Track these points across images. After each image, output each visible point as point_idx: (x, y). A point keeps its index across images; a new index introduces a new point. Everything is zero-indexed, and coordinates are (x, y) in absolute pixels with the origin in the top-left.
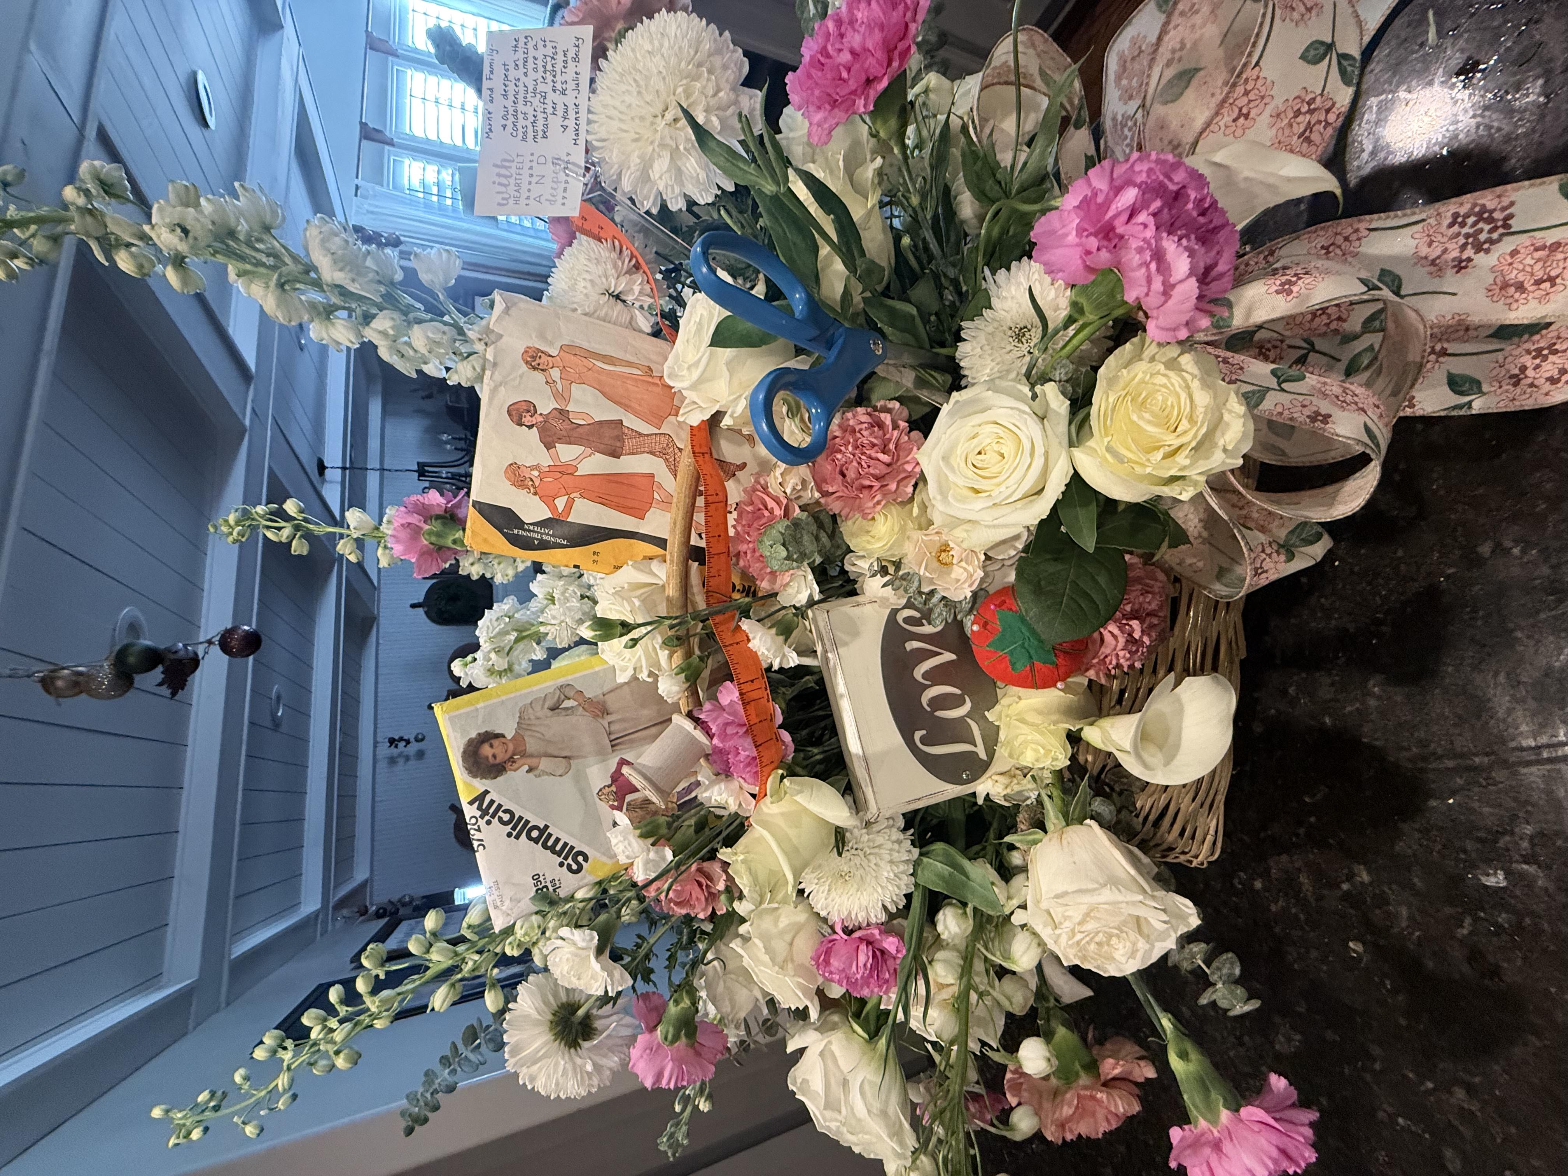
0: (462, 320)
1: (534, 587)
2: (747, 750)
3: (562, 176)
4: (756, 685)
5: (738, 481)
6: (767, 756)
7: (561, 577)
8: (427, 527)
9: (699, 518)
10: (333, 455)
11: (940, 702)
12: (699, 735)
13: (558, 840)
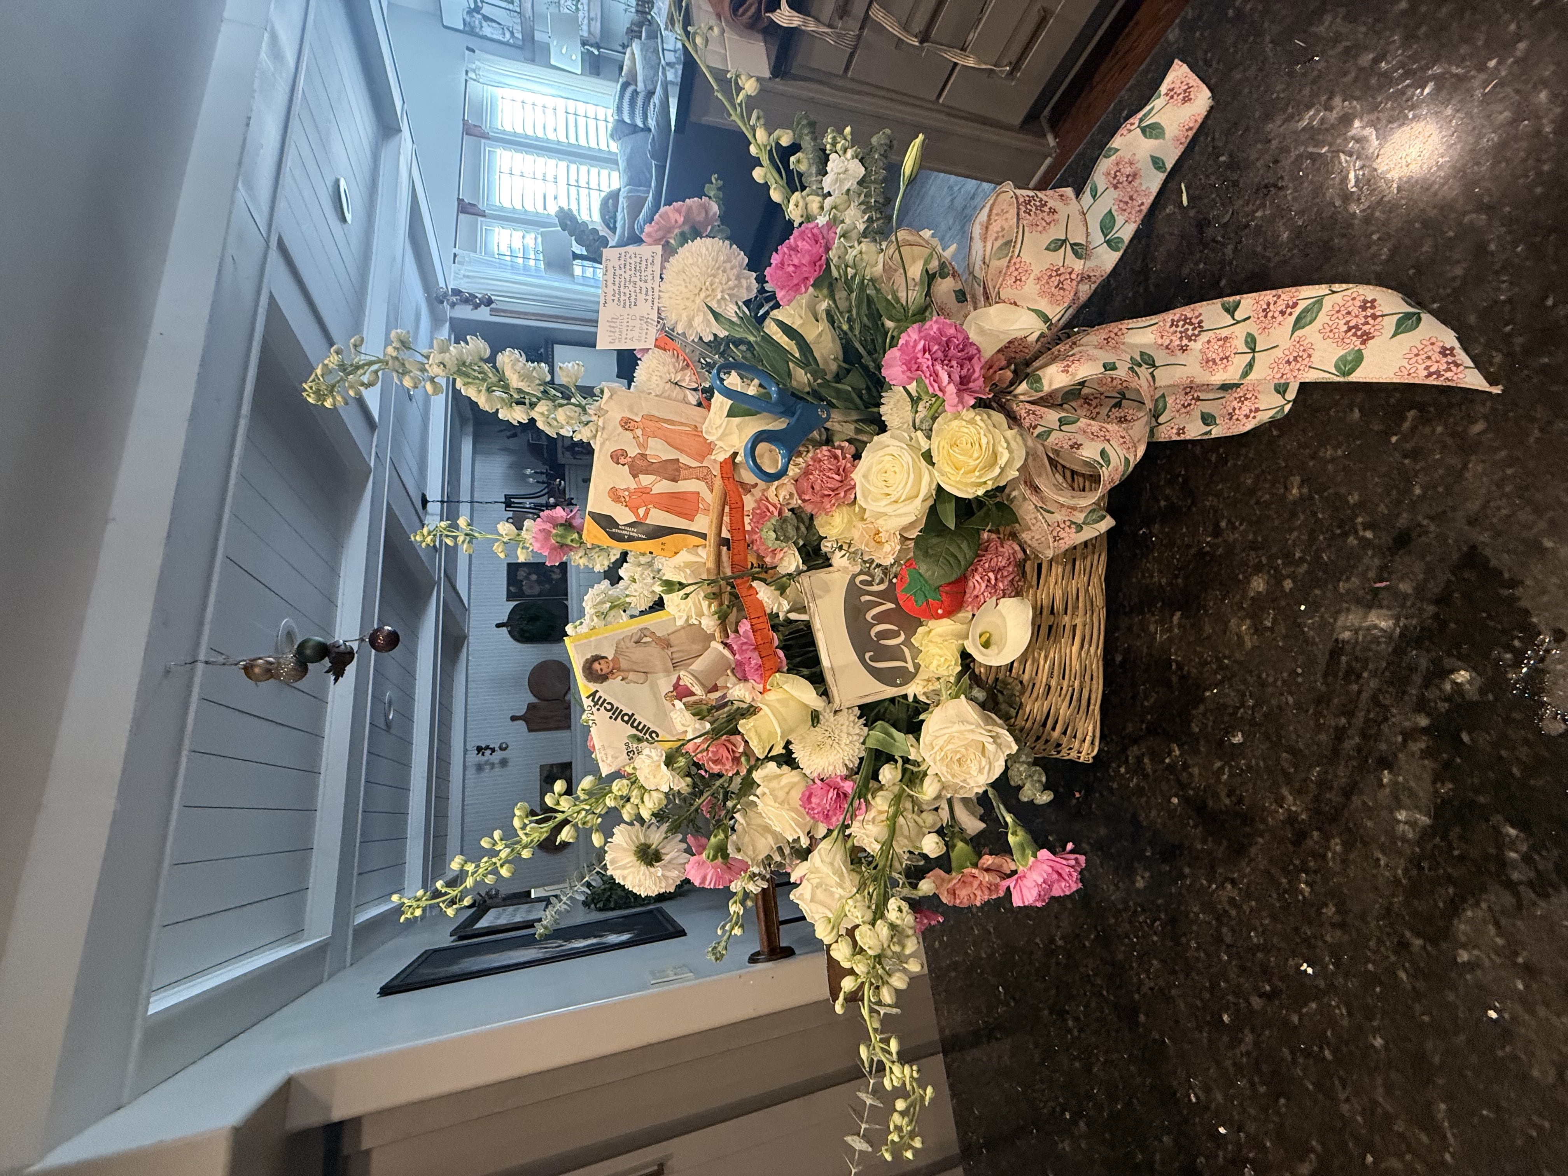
0: (584, 402)
1: (621, 572)
2: (756, 660)
3: (645, 326)
4: (761, 620)
5: (753, 495)
6: (768, 665)
7: (640, 565)
8: (554, 531)
9: (726, 519)
10: (434, 492)
11: (883, 635)
12: (726, 652)
13: (640, 723)
